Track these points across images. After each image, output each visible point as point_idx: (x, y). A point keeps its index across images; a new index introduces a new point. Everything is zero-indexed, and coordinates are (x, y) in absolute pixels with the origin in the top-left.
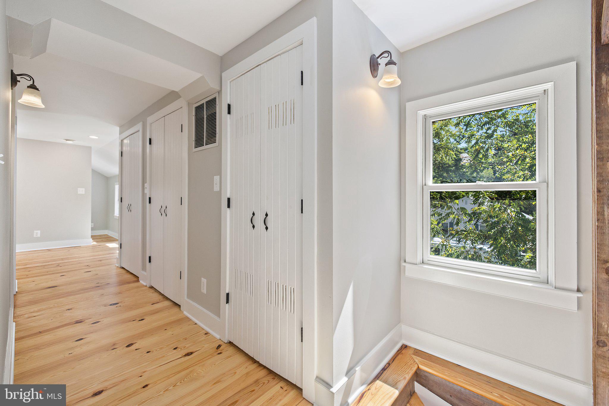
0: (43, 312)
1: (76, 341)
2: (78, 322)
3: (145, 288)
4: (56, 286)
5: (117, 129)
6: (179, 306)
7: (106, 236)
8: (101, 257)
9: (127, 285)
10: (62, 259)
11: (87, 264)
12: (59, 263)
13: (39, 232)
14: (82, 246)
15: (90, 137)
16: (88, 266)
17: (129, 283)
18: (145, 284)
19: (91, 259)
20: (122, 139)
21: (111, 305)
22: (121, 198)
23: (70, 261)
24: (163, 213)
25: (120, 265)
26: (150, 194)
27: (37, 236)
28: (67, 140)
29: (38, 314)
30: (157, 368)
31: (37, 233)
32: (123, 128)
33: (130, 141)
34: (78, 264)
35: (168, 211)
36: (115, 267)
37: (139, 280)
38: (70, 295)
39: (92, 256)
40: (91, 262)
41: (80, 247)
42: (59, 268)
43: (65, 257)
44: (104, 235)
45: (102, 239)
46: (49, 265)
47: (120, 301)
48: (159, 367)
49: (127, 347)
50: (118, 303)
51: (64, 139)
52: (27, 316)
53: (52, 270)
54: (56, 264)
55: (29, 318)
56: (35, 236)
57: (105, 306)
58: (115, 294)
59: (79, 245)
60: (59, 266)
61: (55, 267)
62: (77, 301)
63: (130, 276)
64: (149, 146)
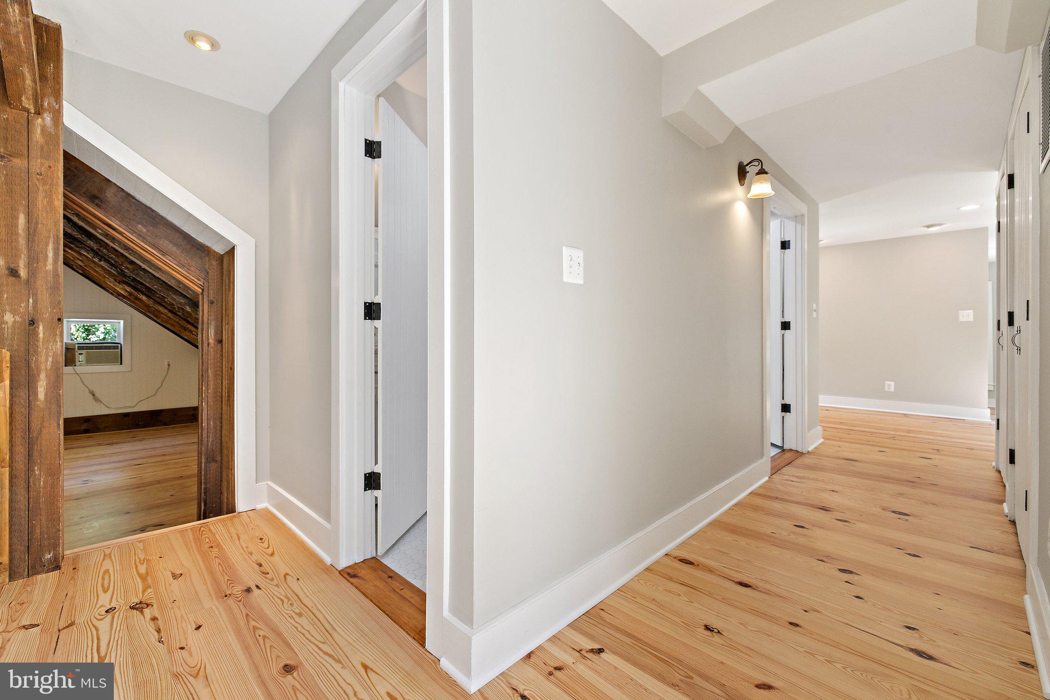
0: (804, 481)
1: (795, 525)
2: (824, 509)
4: (855, 461)
10: (909, 431)
11: (936, 447)
12: (895, 435)
13: (892, 383)
14: (969, 420)
15: (961, 209)
16: (938, 450)
18: (1006, 512)
21: (893, 512)
23: (918, 436)
25: (997, 466)
27: (889, 390)
28: (928, 227)
29: (799, 480)
30: (841, 622)
34: (925, 443)
39: (964, 439)
40: (949, 446)
41: (962, 421)
47: (917, 514)
48: (845, 625)
49: (840, 570)
50: (909, 515)
51: (923, 227)
52: (786, 477)
53: (878, 441)
54: (891, 434)
55: (786, 480)
56: (886, 389)
57: (884, 509)
58: (924, 502)
59: (963, 418)
60: (894, 438)
61: (886, 438)
62: (854, 487)
63: (997, 489)
64: (1009, 191)
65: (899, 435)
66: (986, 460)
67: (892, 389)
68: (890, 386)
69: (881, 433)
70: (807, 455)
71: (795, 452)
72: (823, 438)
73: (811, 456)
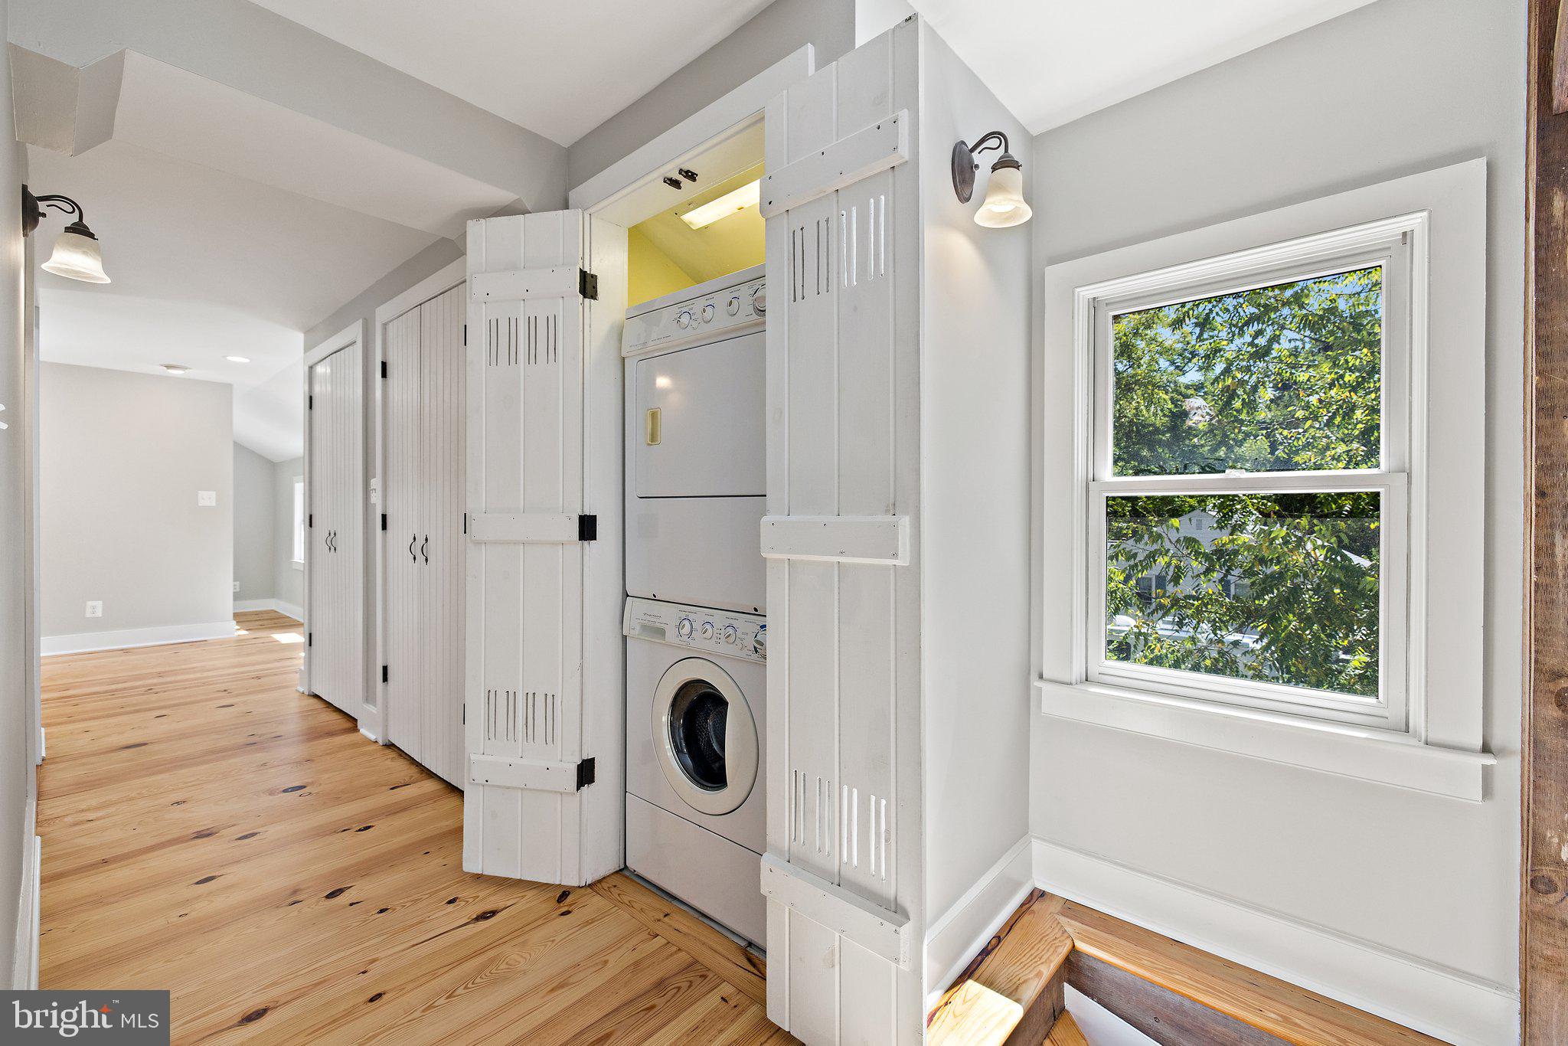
0: (111, 811)
1: (197, 883)
2: (201, 835)
3: (373, 747)
4: (145, 744)
5: (299, 338)
7: (272, 615)
8: (258, 667)
9: (327, 740)
10: (160, 675)
11: (223, 687)
12: (152, 685)
13: (99, 604)
14: (212, 640)
15: (228, 358)
16: (225, 691)
17: (331, 734)
18: (373, 737)
19: (234, 674)
20: (310, 364)
21: (285, 791)
22: (310, 516)
23: (179, 678)
24: (419, 555)
25: (309, 690)
26: (386, 507)
27: (93, 616)
28: (168, 367)
29: (100, 813)
30: (405, 950)
32: (313, 336)
33: (332, 370)
34: (200, 686)
35: (432, 550)
36: (296, 695)
37: (358, 727)
38: (181, 767)
39: (236, 667)
40: (233, 681)
41: (204, 642)
42: (154, 697)
43: (167, 669)
44: (267, 612)
45: (261, 623)
47: (310, 780)
48: (412, 949)
49: (328, 897)
50: (305, 787)
51: (162, 365)
52: (71, 819)
53: (135, 702)
54: (143, 686)
55: (75, 824)
56: (88, 616)
57: (271, 793)
58: (296, 762)
59: (203, 639)
60: (151, 689)
61: (143, 694)
62: (198, 782)
63: (335, 716)
64: (382, 381)
65: (155, 685)
66: (286, 687)
67: (99, 614)
68: (95, 608)
69: (125, 689)
70: (50, 766)
73: (61, 765)
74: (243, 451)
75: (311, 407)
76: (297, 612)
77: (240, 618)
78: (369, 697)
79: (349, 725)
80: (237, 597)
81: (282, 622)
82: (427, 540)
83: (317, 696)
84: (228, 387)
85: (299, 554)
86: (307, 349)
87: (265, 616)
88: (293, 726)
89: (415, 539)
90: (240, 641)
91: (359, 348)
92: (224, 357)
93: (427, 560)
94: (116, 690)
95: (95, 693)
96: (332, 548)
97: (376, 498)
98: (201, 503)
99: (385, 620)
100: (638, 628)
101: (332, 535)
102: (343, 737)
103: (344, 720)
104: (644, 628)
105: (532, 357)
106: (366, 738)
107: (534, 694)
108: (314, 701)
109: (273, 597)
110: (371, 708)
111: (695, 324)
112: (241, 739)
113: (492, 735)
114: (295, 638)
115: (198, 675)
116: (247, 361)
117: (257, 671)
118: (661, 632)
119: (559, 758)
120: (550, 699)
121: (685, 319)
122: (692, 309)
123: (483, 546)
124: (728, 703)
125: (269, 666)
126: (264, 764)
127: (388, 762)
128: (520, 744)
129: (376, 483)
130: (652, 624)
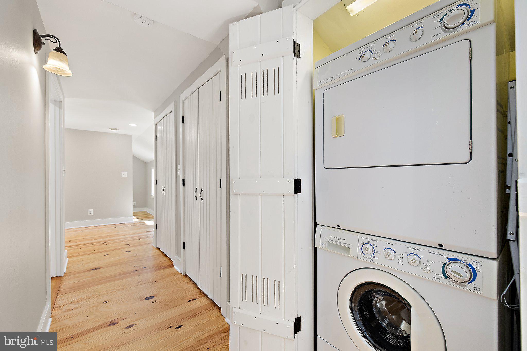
0: (81, 304)
3: (180, 276)
4: (99, 268)
5: (152, 114)
6: (220, 309)
7: (146, 213)
8: (140, 235)
9: (162, 271)
10: (109, 237)
11: (127, 243)
13: (92, 210)
15: (130, 125)
16: (128, 244)
17: (164, 268)
18: (180, 271)
19: (132, 237)
20: (156, 123)
21: (147, 299)
22: (156, 180)
23: (115, 238)
24: (198, 197)
25: (156, 246)
26: (184, 176)
27: (90, 214)
28: (112, 129)
29: (77, 305)
31: (91, 212)
32: (157, 112)
33: (163, 128)
34: (121, 242)
35: (204, 194)
36: (152, 247)
37: (174, 265)
38: (110, 281)
39: (133, 234)
40: (131, 240)
41: (124, 224)
42: (105, 246)
43: (111, 234)
44: (144, 212)
45: (141, 216)
46: (97, 242)
47: (156, 293)
50: (153, 297)
51: (110, 129)
52: (65, 308)
53: (98, 248)
54: (103, 241)
55: (67, 311)
56: (89, 214)
57: (141, 299)
58: (151, 282)
59: (124, 223)
60: (105, 243)
61: (102, 245)
62: (115, 290)
63: (165, 259)
64: (183, 124)
65: (106, 241)
66: (149, 244)
67: (92, 214)
70: (66, 277)
71: (56, 278)
72: (68, 258)
73: (69, 277)
74: (136, 159)
75: (156, 139)
76: (152, 212)
77: (134, 214)
78: (178, 253)
79: (170, 263)
80: (134, 207)
81: (148, 217)
82: (202, 190)
83: (158, 248)
84: (130, 136)
85: (153, 193)
86: (155, 117)
87: (143, 214)
88: (150, 263)
89: (196, 190)
90: (135, 223)
91: (173, 113)
92: (129, 124)
93: (202, 199)
94: (94, 243)
95: (87, 244)
96: (164, 193)
97: (180, 173)
98: (123, 176)
99: (184, 223)
100: (326, 244)
101: (164, 188)
102: (168, 269)
103: (168, 261)
104: (329, 244)
105: (265, 92)
106: (177, 271)
107: (268, 279)
108: (157, 250)
109: (146, 207)
110: (178, 258)
111: (376, 56)
112: (132, 268)
113: (244, 299)
114: (151, 223)
115: (120, 237)
116: (136, 125)
117: (138, 236)
118: (347, 250)
119: (283, 317)
120: (277, 284)
121: (367, 55)
122: (372, 48)
123: (239, 196)
124: (411, 306)
125: (143, 234)
126: (139, 282)
127: (186, 285)
128: (260, 306)
129: (180, 166)
130: (336, 243)
